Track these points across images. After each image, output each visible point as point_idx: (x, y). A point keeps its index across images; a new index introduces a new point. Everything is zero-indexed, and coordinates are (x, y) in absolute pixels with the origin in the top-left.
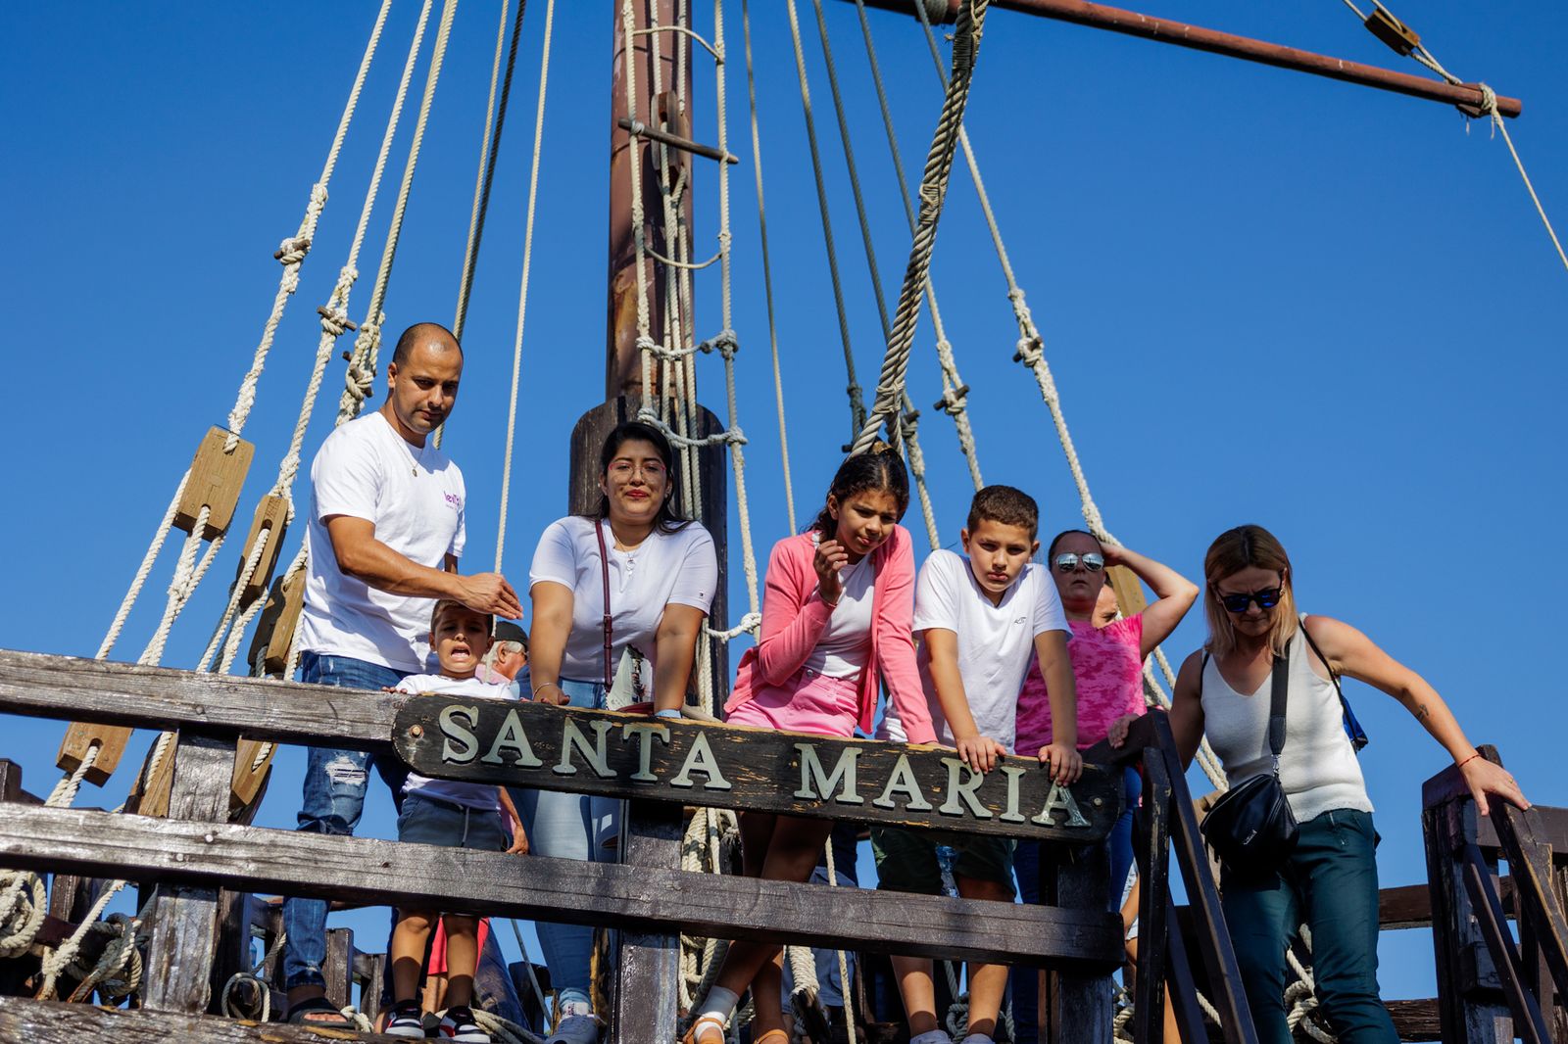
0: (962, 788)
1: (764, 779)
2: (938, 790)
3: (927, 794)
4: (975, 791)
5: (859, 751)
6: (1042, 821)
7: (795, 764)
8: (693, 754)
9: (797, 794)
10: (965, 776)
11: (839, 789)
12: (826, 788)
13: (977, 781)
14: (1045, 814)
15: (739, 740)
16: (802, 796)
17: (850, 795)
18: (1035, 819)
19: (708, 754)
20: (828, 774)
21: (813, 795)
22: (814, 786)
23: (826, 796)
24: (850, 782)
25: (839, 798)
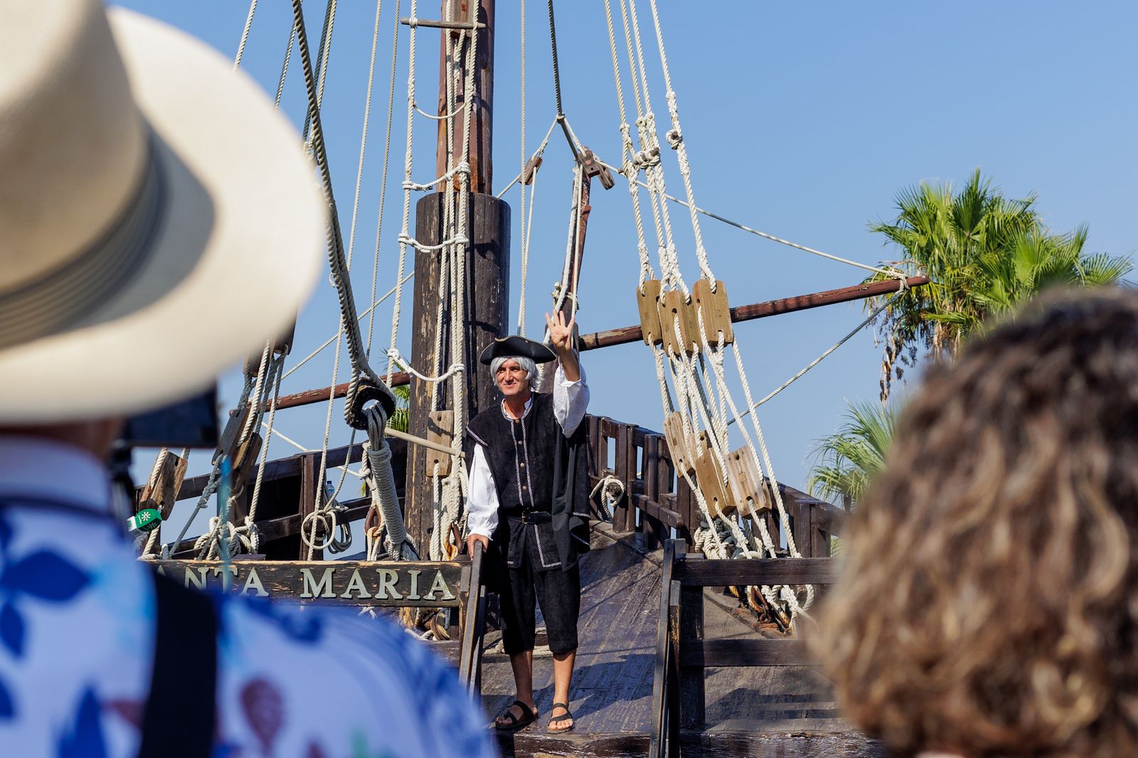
0: (387, 584)
1: (286, 588)
2: (375, 586)
3: (369, 589)
4: (394, 585)
5: (333, 570)
6: (429, 598)
7: (302, 579)
8: (249, 580)
9: (302, 596)
10: (388, 578)
11: (323, 590)
12: (316, 590)
13: (395, 578)
14: (431, 594)
15: (273, 569)
16: (304, 596)
17: (329, 593)
18: (425, 597)
19: (257, 579)
20: (317, 583)
21: (310, 595)
22: (310, 591)
23: (316, 595)
24: (329, 587)
25: (323, 596)
